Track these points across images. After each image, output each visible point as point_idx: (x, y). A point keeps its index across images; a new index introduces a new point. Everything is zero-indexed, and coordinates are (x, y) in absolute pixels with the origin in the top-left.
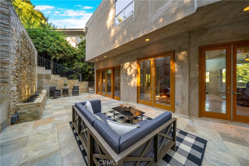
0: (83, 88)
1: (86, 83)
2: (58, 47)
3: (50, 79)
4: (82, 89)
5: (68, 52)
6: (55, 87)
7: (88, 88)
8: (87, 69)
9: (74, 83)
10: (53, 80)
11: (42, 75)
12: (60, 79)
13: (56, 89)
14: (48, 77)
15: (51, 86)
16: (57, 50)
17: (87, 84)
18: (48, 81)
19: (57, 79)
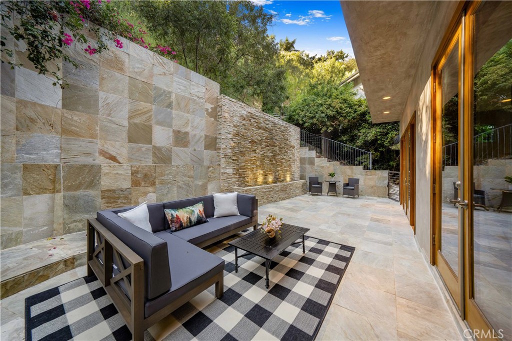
0: (375, 186)
1: (385, 174)
2: (328, 111)
3: (314, 165)
4: (372, 187)
5: (345, 114)
6: (317, 178)
7: (388, 185)
8: (387, 139)
9: (352, 172)
10: (318, 166)
11: (304, 158)
12: (328, 165)
13: (319, 181)
14: (311, 162)
15: (316, 175)
16: (328, 117)
17: (385, 177)
18: (312, 168)
19: (322, 165)
